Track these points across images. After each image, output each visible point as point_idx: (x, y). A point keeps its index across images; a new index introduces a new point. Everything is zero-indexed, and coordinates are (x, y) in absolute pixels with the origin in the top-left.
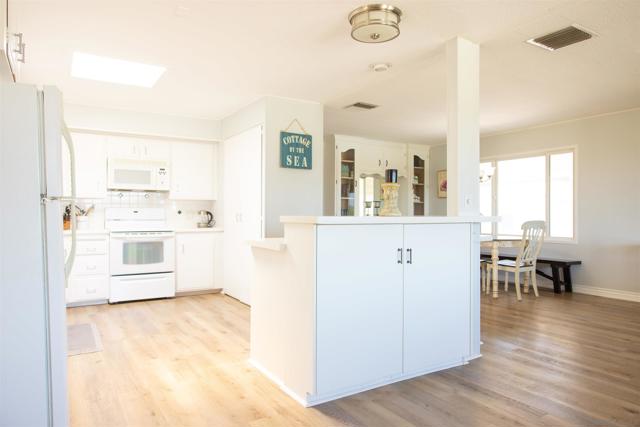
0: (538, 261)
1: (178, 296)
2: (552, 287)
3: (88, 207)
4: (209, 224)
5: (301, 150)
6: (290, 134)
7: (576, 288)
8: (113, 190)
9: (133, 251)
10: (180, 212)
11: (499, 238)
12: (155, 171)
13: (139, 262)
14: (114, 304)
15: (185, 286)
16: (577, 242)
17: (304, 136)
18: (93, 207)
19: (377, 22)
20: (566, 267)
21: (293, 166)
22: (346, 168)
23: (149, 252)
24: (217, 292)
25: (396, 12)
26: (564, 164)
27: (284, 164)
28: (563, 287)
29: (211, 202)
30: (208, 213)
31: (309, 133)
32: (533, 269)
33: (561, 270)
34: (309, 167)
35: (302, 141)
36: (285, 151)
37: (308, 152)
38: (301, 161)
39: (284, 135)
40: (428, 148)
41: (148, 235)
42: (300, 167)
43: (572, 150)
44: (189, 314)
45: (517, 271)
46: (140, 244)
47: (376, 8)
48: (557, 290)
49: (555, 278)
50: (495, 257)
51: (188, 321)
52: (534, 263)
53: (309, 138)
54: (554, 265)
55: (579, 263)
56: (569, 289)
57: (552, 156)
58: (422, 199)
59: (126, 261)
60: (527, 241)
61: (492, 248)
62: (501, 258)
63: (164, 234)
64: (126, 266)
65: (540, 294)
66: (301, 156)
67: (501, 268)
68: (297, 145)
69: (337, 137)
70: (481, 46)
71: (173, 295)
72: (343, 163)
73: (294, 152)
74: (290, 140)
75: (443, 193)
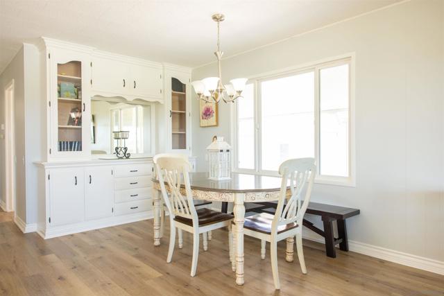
16: (354, 185)
26: (337, 79)
28: (337, 247)
33: (334, 224)
49: (326, 233)
50: (239, 212)
54: (326, 216)
55: (357, 212)
56: (344, 247)
60: (288, 189)
72: (60, 79)
75: (205, 122)
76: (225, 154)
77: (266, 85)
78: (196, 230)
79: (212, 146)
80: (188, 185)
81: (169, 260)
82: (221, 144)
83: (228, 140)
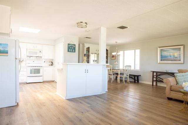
0: (130, 75)
1: (44, 82)
2: (134, 81)
3: (22, 60)
4: (52, 65)
5: (73, 48)
6: (70, 44)
7: (140, 82)
8: (28, 56)
9: (33, 71)
10: (45, 62)
11: (120, 69)
12: (38, 52)
13: (35, 73)
14: (28, 83)
15: (45, 80)
16: (140, 71)
17: (73, 45)
18: (23, 60)
19: (82, 25)
20: (138, 76)
21: (71, 52)
22: (88, 52)
23: (37, 71)
24: (53, 81)
25: (86, 23)
26: (138, 51)
27: (68, 51)
28: (136, 81)
29: (53, 60)
30: (52, 62)
31: (75, 44)
32: (128, 77)
33: (136, 77)
34: (75, 52)
35: (73, 46)
36: (69, 48)
37: (75, 48)
38: (73, 50)
39: (69, 44)
40: (109, 47)
41: (36, 67)
42: (72, 52)
43: (139, 49)
44: (46, 85)
45: (124, 77)
46: (35, 69)
47: (82, 22)
48: (135, 82)
49: (134, 79)
50: (119, 74)
51: (45, 87)
52: (129, 75)
53: (75, 45)
54: (135, 76)
55: (140, 75)
56: (138, 82)
57: (136, 50)
58: (108, 60)
59: (31, 73)
60: (126, 70)
61: (118, 72)
62: (121, 74)
63: (40, 67)
64: (31, 74)
65: (130, 82)
66: (73, 49)
67: (121, 76)
68: (72, 47)
69: (85, 44)
70: (107, 28)
71: (42, 81)
72: (86, 50)
73: (71, 48)
74: (70, 45)
75: (112, 58)
76: (117, 65)
77: (125, 51)
78: (112, 76)
79: (115, 63)
80: (111, 69)
81: (112, 82)
82: (116, 63)
83: (118, 62)
